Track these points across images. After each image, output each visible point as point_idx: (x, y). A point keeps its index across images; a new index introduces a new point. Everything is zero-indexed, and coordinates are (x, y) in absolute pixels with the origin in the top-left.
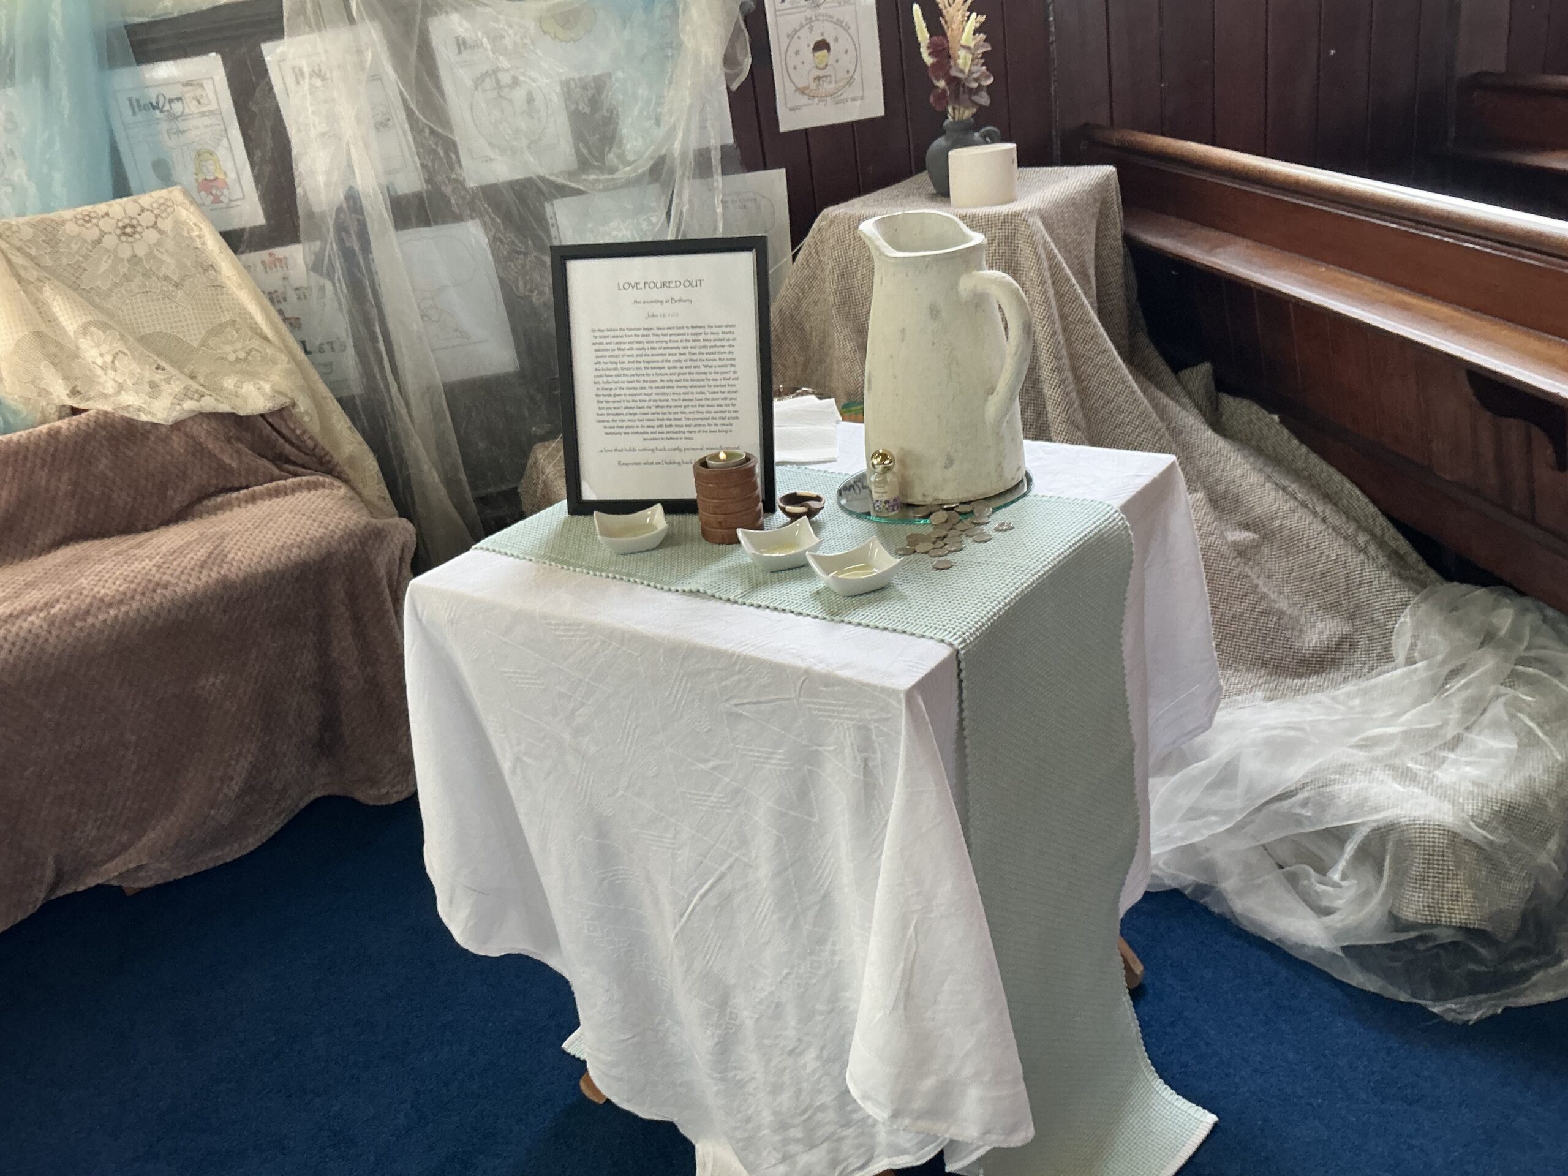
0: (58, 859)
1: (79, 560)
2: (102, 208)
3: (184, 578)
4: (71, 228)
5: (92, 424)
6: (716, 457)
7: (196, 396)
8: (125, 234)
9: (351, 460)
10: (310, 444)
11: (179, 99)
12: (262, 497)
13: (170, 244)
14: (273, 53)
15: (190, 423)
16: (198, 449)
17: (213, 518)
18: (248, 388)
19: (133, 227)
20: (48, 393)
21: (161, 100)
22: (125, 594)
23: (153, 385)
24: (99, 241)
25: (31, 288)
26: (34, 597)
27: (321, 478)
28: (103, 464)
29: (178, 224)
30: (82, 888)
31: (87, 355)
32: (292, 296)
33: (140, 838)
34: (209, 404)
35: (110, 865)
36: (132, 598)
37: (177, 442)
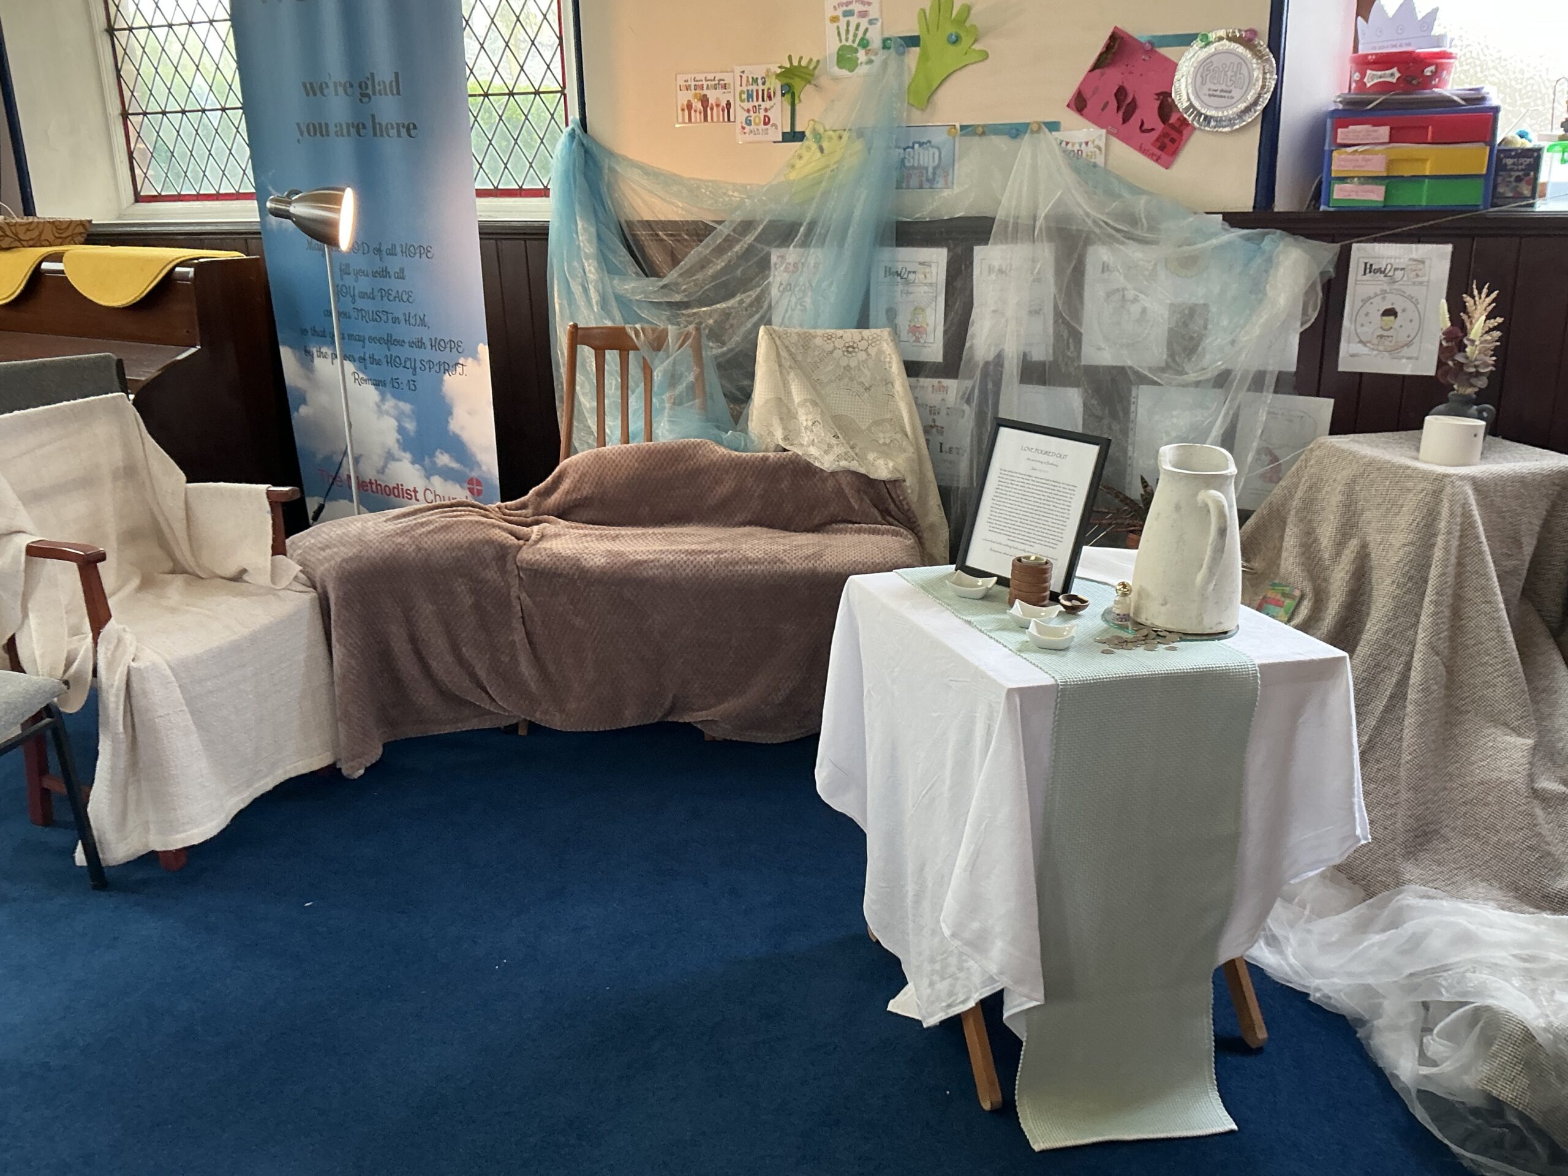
0: (675, 696)
1: (750, 535)
2: (840, 332)
3: (794, 561)
4: (818, 341)
5: (787, 460)
6: (1028, 558)
7: (850, 459)
8: (848, 351)
9: (932, 527)
10: (906, 507)
11: (915, 272)
12: (865, 531)
13: (871, 363)
14: (979, 251)
15: (840, 475)
16: (839, 492)
17: (833, 536)
18: (881, 462)
19: (854, 348)
20: (773, 435)
21: (904, 270)
22: (760, 559)
23: (830, 446)
24: (831, 352)
25: (784, 372)
26: (716, 546)
27: (902, 530)
28: (784, 485)
29: (880, 352)
30: (681, 721)
31: (800, 419)
32: (944, 412)
33: (720, 704)
34: (855, 466)
35: (700, 713)
36: (763, 563)
37: (830, 483)
